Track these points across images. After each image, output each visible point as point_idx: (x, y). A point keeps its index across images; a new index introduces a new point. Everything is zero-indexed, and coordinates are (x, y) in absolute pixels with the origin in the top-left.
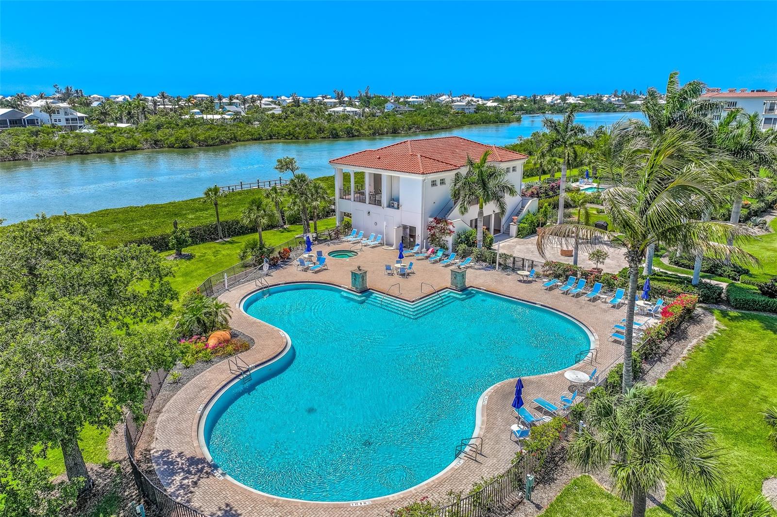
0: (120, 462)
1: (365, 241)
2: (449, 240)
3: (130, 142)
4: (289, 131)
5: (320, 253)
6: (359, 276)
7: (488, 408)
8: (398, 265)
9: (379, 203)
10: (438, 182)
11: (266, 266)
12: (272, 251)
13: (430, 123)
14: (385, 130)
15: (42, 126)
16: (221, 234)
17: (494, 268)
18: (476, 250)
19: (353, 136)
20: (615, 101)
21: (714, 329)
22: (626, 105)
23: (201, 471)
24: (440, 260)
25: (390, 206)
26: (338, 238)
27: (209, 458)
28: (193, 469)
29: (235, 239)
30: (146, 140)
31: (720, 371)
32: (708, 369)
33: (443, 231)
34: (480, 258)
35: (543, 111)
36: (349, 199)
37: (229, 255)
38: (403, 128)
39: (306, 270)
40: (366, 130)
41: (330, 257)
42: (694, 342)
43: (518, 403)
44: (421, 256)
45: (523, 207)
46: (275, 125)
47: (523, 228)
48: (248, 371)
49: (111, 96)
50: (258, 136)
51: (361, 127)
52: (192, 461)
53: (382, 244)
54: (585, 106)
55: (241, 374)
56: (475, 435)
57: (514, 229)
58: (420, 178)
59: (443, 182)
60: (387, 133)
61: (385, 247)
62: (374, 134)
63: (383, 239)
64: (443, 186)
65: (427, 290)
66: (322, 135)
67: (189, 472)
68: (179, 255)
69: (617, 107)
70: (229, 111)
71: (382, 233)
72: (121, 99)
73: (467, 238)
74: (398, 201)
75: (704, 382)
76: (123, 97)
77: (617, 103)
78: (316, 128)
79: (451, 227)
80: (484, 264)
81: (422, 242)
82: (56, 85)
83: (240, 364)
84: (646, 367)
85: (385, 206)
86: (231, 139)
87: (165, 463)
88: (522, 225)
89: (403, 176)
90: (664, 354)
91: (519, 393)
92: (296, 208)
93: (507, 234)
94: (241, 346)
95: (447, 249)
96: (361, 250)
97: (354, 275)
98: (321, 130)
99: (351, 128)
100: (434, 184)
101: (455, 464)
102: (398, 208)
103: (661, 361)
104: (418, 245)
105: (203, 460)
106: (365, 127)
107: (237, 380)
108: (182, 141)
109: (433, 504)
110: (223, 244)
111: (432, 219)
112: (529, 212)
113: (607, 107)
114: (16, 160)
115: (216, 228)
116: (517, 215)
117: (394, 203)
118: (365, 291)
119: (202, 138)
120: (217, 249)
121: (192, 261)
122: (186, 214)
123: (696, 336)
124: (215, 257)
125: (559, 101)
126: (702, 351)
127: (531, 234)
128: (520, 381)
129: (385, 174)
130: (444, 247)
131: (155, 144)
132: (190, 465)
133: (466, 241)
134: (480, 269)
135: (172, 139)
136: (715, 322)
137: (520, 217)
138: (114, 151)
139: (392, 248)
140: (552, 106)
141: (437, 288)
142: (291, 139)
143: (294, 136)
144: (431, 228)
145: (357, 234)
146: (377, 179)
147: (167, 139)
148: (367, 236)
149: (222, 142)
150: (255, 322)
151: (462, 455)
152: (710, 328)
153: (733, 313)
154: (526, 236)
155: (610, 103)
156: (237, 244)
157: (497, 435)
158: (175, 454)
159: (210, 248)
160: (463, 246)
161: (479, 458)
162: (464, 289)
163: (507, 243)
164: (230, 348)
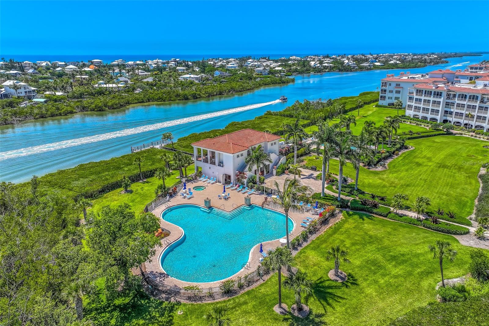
0: (138, 275)
1: (209, 181)
2: (245, 181)
3: (69, 109)
4: (159, 96)
5: (190, 189)
6: (207, 202)
7: (253, 253)
8: (223, 195)
9: (214, 163)
10: (240, 156)
11: (168, 197)
12: (169, 189)
13: (241, 87)
14: (215, 93)
15: (12, 98)
16: (142, 178)
17: (263, 194)
18: (256, 186)
19: (197, 98)
20: (352, 64)
21: (340, 219)
22: (358, 67)
23: (164, 276)
24: (241, 190)
25: (219, 165)
26: (196, 179)
27: (166, 273)
28: (162, 276)
29: (149, 180)
30: (78, 107)
31: (335, 236)
32: (331, 235)
33: (242, 177)
34: (258, 189)
35: (309, 72)
36: (201, 161)
37: (148, 190)
38: (225, 91)
39: (185, 197)
40: (204, 94)
41: (194, 190)
42: (330, 225)
43: (261, 251)
44: (233, 188)
45: (279, 160)
46: (151, 93)
47: (279, 172)
48: (171, 243)
49: (37, 62)
50: (142, 100)
51: (201, 92)
52: (161, 274)
53: (216, 182)
54: (334, 68)
55: (169, 245)
56: (248, 261)
57: (274, 172)
58: (232, 155)
59: (242, 155)
60: (216, 95)
61: (218, 183)
62: (209, 96)
63: (216, 180)
64: (242, 157)
65: (235, 206)
66: (179, 98)
67: (161, 277)
68: (127, 191)
69: (353, 68)
70: (121, 81)
71: (216, 177)
72: (44, 64)
73: (253, 180)
74: (223, 163)
75: (328, 240)
76: (46, 63)
77: (353, 65)
78: (175, 94)
79: (246, 176)
80: (260, 192)
81: (234, 182)
82: (3, 58)
83: (168, 241)
84: (309, 236)
85: (217, 165)
86: (126, 103)
87: (153, 275)
88: (278, 170)
89: (224, 153)
90: (317, 231)
91: (261, 248)
92: (176, 165)
93: (272, 174)
94: (166, 234)
95: (244, 184)
96: (207, 186)
97: (206, 201)
98: (178, 95)
99: (195, 93)
100: (238, 156)
101: (242, 270)
102: (223, 167)
103: (315, 233)
104: (232, 183)
105: (164, 274)
106: (203, 92)
107: (167, 247)
108: (99, 107)
109: (234, 280)
110: (144, 183)
111: (238, 172)
112: (281, 163)
113: (347, 68)
114: (7, 124)
115: (139, 175)
116: (276, 166)
117: (221, 164)
118: (210, 208)
119: (110, 104)
120: (142, 186)
121: (133, 194)
122: (123, 168)
123: (333, 222)
124: (142, 191)
125: (318, 65)
126: (332, 228)
127: (283, 173)
128: (261, 244)
129: (217, 152)
130: (243, 184)
131: (83, 109)
132: (160, 275)
133: (253, 181)
134: (257, 194)
135: (93, 106)
136: (342, 216)
137: (278, 166)
138: (60, 115)
139: (221, 184)
140: (314, 68)
141: (239, 205)
142: (161, 101)
143: (162, 99)
144: (237, 176)
145: (205, 177)
146: (213, 153)
147: (90, 106)
148: (209, 178)
149: (122, 106)
150: (169, 224)
151: (244, 268)
152: (338, 219)
153: (351, 212)
154: (280, 174)
155: (349, 66)
156: (150, 183)
157: (255, 261)
158: (155, 272)
159: (139, 186)
160: (251, 184)
161: (248, 268)
162: (250, 205)
163: (271, 179)
164: (163, 236)
